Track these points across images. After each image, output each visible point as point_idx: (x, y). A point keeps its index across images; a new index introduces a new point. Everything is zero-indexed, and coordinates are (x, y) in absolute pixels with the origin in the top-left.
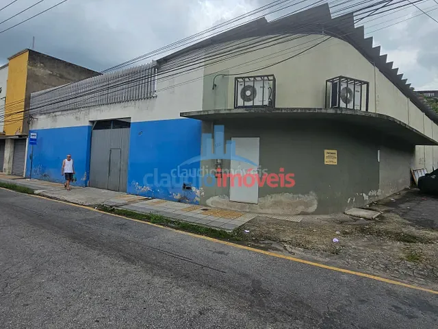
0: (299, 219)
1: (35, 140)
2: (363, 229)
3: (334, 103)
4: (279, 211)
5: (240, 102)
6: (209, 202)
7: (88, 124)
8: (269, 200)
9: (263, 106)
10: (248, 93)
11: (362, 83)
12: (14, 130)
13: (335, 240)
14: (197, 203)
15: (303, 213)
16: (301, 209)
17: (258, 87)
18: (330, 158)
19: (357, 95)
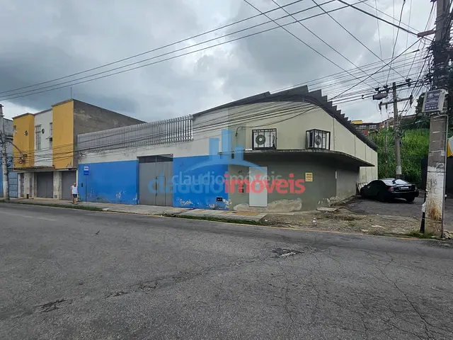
0: (293, 214)
1: (88, 171)
2: (328, 216)
3: (311, 145)
4: (281, 210)
5: (256, 145)
6: (235, 208)
7: (136, 159)
8: (274, 204)
9: (270, 148)
10: (261, 140)
11: (326, 132)
12: (65, 164)
13: (314, 221)
14: (227, 209)
15: (294, 211)
16: (292, 208)
17: (267, 135)
18: (309, 177)
19: (324, 139)
